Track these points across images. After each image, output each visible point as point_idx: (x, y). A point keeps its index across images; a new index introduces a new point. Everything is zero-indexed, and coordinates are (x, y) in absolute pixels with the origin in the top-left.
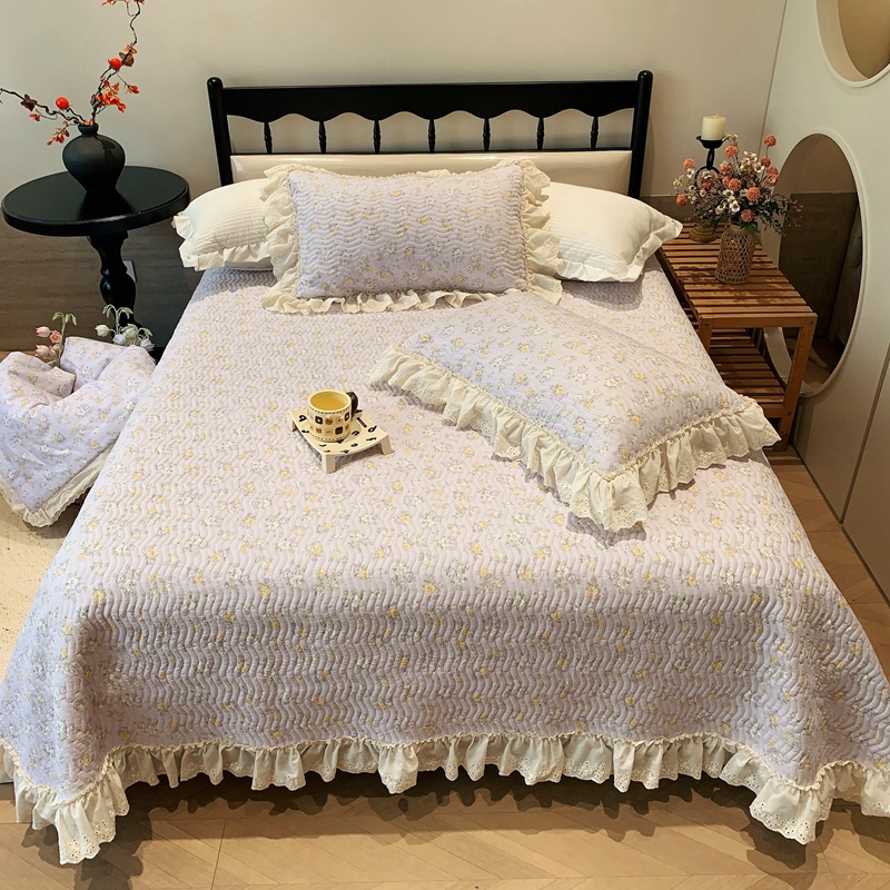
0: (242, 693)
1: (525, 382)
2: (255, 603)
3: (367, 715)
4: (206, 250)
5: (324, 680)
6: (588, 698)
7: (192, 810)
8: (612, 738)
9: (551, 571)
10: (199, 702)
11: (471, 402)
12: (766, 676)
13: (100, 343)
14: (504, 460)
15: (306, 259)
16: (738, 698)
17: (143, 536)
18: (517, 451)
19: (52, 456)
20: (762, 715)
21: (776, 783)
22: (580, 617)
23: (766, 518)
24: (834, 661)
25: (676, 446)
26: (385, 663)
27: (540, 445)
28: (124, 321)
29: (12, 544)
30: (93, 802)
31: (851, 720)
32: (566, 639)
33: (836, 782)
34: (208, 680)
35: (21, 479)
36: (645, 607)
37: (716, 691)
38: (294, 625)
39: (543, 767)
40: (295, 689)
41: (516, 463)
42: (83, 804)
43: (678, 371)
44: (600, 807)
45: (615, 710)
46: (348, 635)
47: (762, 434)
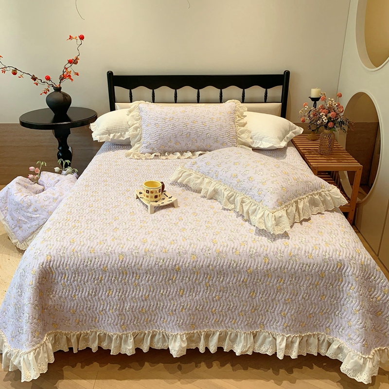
0: (109, 306)
1: (236, 176)
2: (117, 262)
3: (164, 318)
4: (103, 134)
5: (146, 300)
6: (264, 313)
7: (82, 367)
8: (275, 332)
9: (248, 251)
10: (89, 310)
11: (213, 187)
12: (345, 302)
13: (56, 174)
14: (227, 210)
15: (145, 137)
16: (333, 314)
17: (69, 234)
18: (233, 206)
19: (32, 217)
20: (344, 323)
21: (352, 354)
22: (261, 272)
23: (342, 233)
24: (376, 296)
25: (302, 202)
26: (173, 292)
27: (243, 202)
28: (66, 166)
29: (11, 258)
30: (39, 353)
31: (385, 326)
32: (254, 283)
33: (381, 358)
34: (94, 299)
35: (18, 228)
36: (289, 268)
37: (323, 311)
38: (133, 273)
39: (244, 347)
40: (132, 304)
41: (232, 211)
42: (34, 354)
43: (302, 172)
44: (271, 371)
45: (277, 319)
46: (157, 278)
47: (340, 200)
